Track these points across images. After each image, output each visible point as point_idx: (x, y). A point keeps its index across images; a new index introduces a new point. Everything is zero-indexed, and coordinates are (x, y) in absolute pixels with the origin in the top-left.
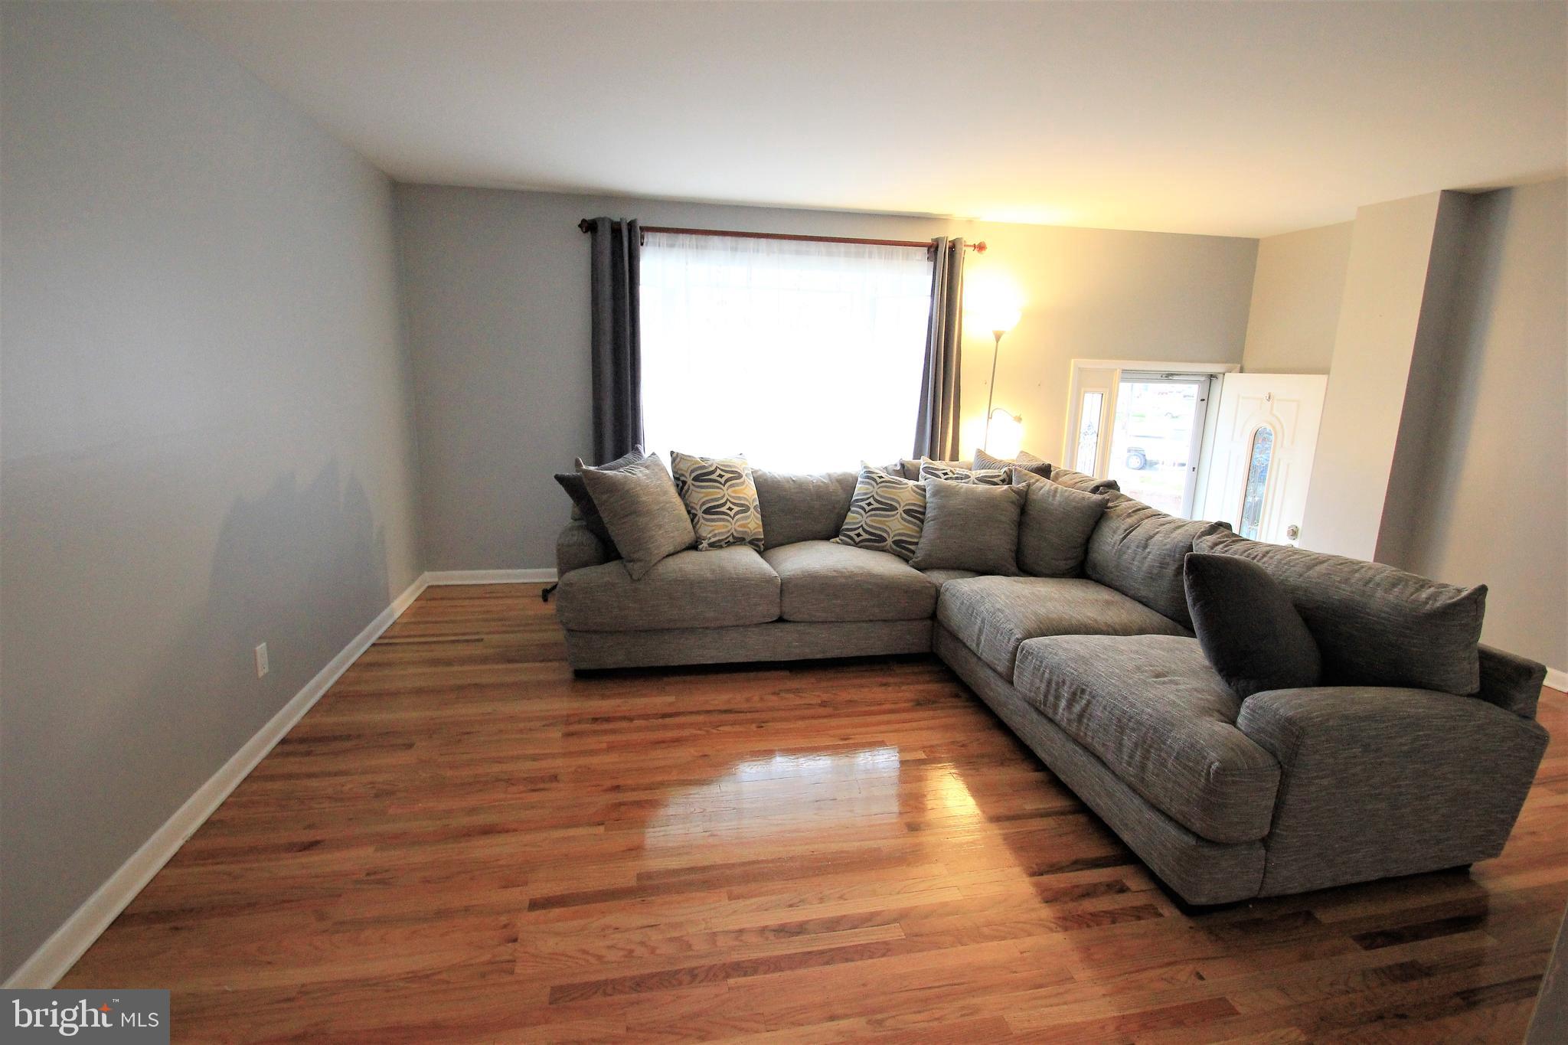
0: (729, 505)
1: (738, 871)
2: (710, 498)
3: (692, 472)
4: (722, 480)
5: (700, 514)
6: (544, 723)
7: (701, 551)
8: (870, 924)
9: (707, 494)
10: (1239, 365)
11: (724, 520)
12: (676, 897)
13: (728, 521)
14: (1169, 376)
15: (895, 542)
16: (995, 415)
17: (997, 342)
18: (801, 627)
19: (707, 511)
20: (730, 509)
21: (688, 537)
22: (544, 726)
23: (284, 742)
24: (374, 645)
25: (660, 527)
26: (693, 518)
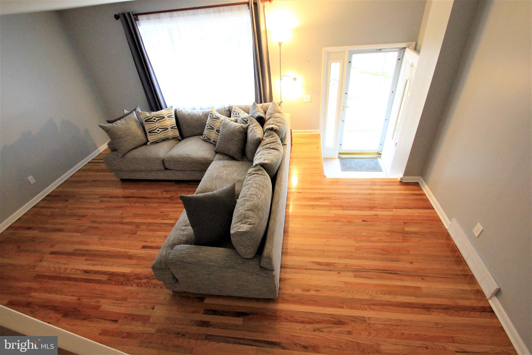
0: (158, 129)
1: (93, 253)
2: (150, 128)
3: (144, 119)
4: (155, 121)
5: (147, 132)
6: (98, 197)
7: (148, 145)
8: (104, 274)
9: (150, 126)
10: (415, 42)
11: (156, 135)
12: (74, 257)
13: (157, 135)
14: (380, 50)
15: (213, 141)
16: (283, 78)
17: (280, 47)
18: (174, 172)
19: (150, 132)
20: (158, 131)
21: (144, 140)
22: (99, 198)
23: (48, 196)
24: (89, 162)
25: (125, 141)
26: (146, 133)
